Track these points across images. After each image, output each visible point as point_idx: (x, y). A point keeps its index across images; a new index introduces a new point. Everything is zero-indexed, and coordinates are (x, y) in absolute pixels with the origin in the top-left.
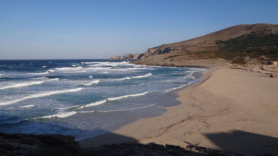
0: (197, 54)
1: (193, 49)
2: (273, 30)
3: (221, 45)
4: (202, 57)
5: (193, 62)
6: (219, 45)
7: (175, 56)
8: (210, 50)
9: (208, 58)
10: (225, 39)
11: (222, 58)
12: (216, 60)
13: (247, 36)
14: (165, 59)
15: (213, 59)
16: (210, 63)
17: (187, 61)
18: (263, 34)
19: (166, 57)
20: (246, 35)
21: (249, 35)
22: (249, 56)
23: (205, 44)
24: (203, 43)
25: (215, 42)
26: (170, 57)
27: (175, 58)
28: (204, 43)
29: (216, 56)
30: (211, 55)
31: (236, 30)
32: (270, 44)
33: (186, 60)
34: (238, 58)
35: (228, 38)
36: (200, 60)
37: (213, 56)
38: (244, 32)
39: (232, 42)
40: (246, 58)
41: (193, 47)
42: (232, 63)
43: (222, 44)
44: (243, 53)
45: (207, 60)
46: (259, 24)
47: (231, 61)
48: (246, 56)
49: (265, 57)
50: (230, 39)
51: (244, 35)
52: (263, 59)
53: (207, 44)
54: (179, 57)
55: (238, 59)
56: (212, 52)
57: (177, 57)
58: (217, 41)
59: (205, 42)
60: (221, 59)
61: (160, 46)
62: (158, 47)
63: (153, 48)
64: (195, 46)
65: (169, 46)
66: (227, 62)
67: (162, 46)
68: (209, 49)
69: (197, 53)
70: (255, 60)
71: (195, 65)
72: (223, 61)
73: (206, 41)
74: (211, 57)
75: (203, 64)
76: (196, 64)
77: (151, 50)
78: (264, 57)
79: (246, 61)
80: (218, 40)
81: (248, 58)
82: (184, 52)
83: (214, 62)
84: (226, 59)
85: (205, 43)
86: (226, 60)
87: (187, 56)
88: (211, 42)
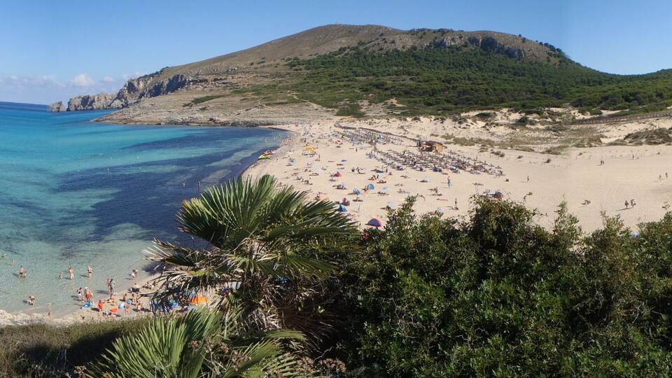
0: (258, 94)
1: (240, 79)
2: (398, 42)
3: (301, 70)
4: (271, 100)
5: (255, 113)
6: (296, 70)
7: (208, 98)
8: (280, 82)
9: (286, 103)
10: (306, 57)
11: (315, 102)
12: (304, 107)
13: (351, 50)
14: (185, 105)
15: (296, 106)
16: (295, 115)
17: (242, 111)
18: (381, 49)
19: (187, 103)
20: (348, 48)
21: (354, 49)
22: (366, 99)
23: (264, 66)
24: (259, 63)
25: (286, 63)
26: (197, 101)
27: (210, 104)
28: (262, 64)
29: (302, 98)
30: (289, 95)
31: (327, 35)
32: (396, 72)
33: (237, 107)
34: (348, 102)
35: (311, 53)
36: (270, 108)
37: (295, 97)
38: (345, 42)
39: (323, 64)
40: (362, 103)
41: (240, 75)
42: (338, 115)
43: (301, 67)
44: (354, 92)
45: (286, 108)
46: (372, 26)
47: (336, 110)
48: (361, 98)
49: (396, 101)
50: (315, 57)
51: (344, 49)
52: (392, 107)
53: (268, 66)
54: (218, 99)
55: (348, 105)
56: (287, 88)
57: (214, 100)
58: (289, 59)
59: (263, 62)
60: (315, 106)
61: (157, 73)
62: (152, 75)
63: (140, 78)
64: (243, 72)
65: (180, 73)
66: (327, 111)
67: (161, 71)
68: (277, 79)
69: (257, 90)
70: (379, 108)
71: (262, 119)
72: (320, 109)
73: (263, 58)
74: (293, 101)
75: (278, 117)
76: (264, 117)
77: (136, 84)
78: (394, 101)
79: (362, 110)
80: (292, 57)
81: (366, 103)
82: (224, 88)
83: (301, 112)
84: (324, 106)
85: (265, 64)
86: (325, 109)
87: (237, 99)
88: (275, 63)
